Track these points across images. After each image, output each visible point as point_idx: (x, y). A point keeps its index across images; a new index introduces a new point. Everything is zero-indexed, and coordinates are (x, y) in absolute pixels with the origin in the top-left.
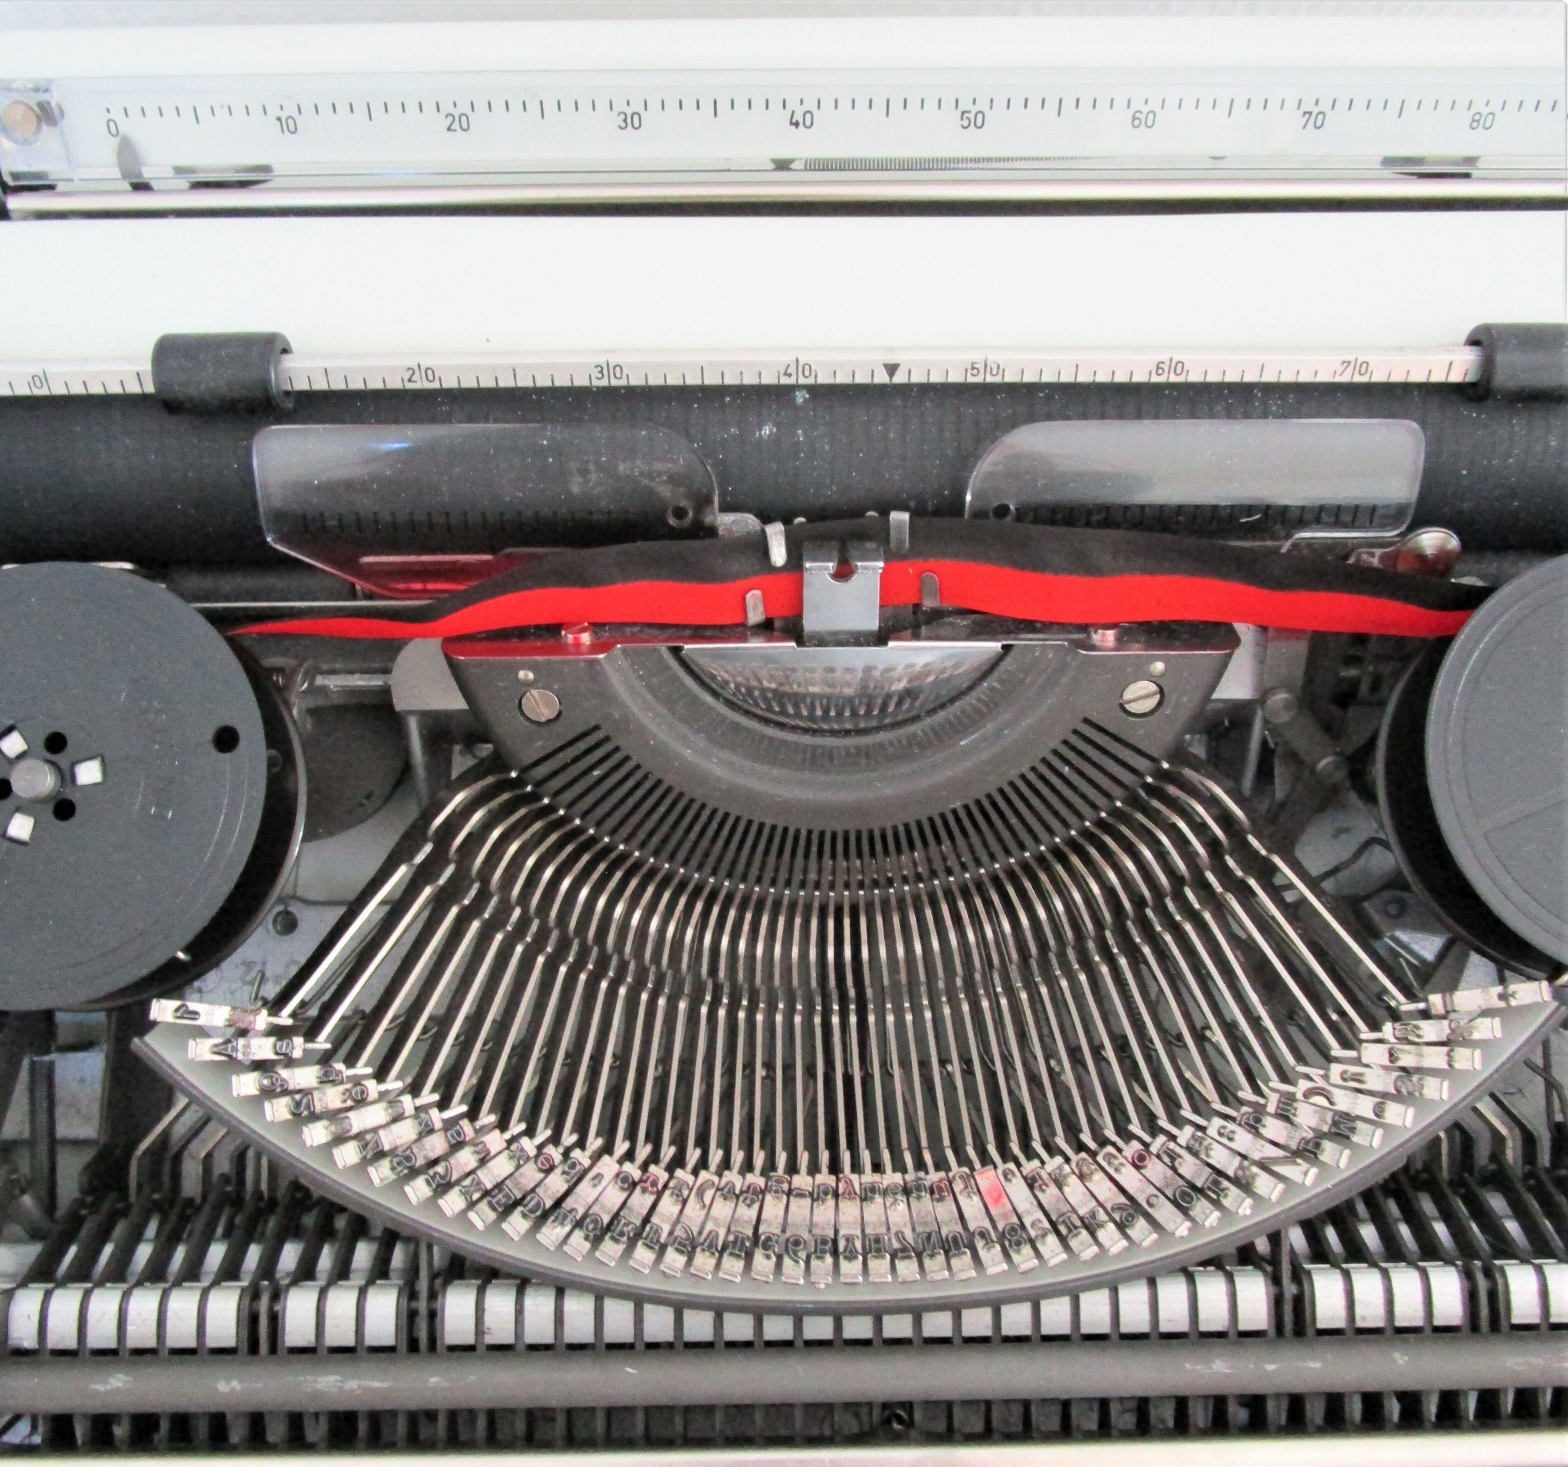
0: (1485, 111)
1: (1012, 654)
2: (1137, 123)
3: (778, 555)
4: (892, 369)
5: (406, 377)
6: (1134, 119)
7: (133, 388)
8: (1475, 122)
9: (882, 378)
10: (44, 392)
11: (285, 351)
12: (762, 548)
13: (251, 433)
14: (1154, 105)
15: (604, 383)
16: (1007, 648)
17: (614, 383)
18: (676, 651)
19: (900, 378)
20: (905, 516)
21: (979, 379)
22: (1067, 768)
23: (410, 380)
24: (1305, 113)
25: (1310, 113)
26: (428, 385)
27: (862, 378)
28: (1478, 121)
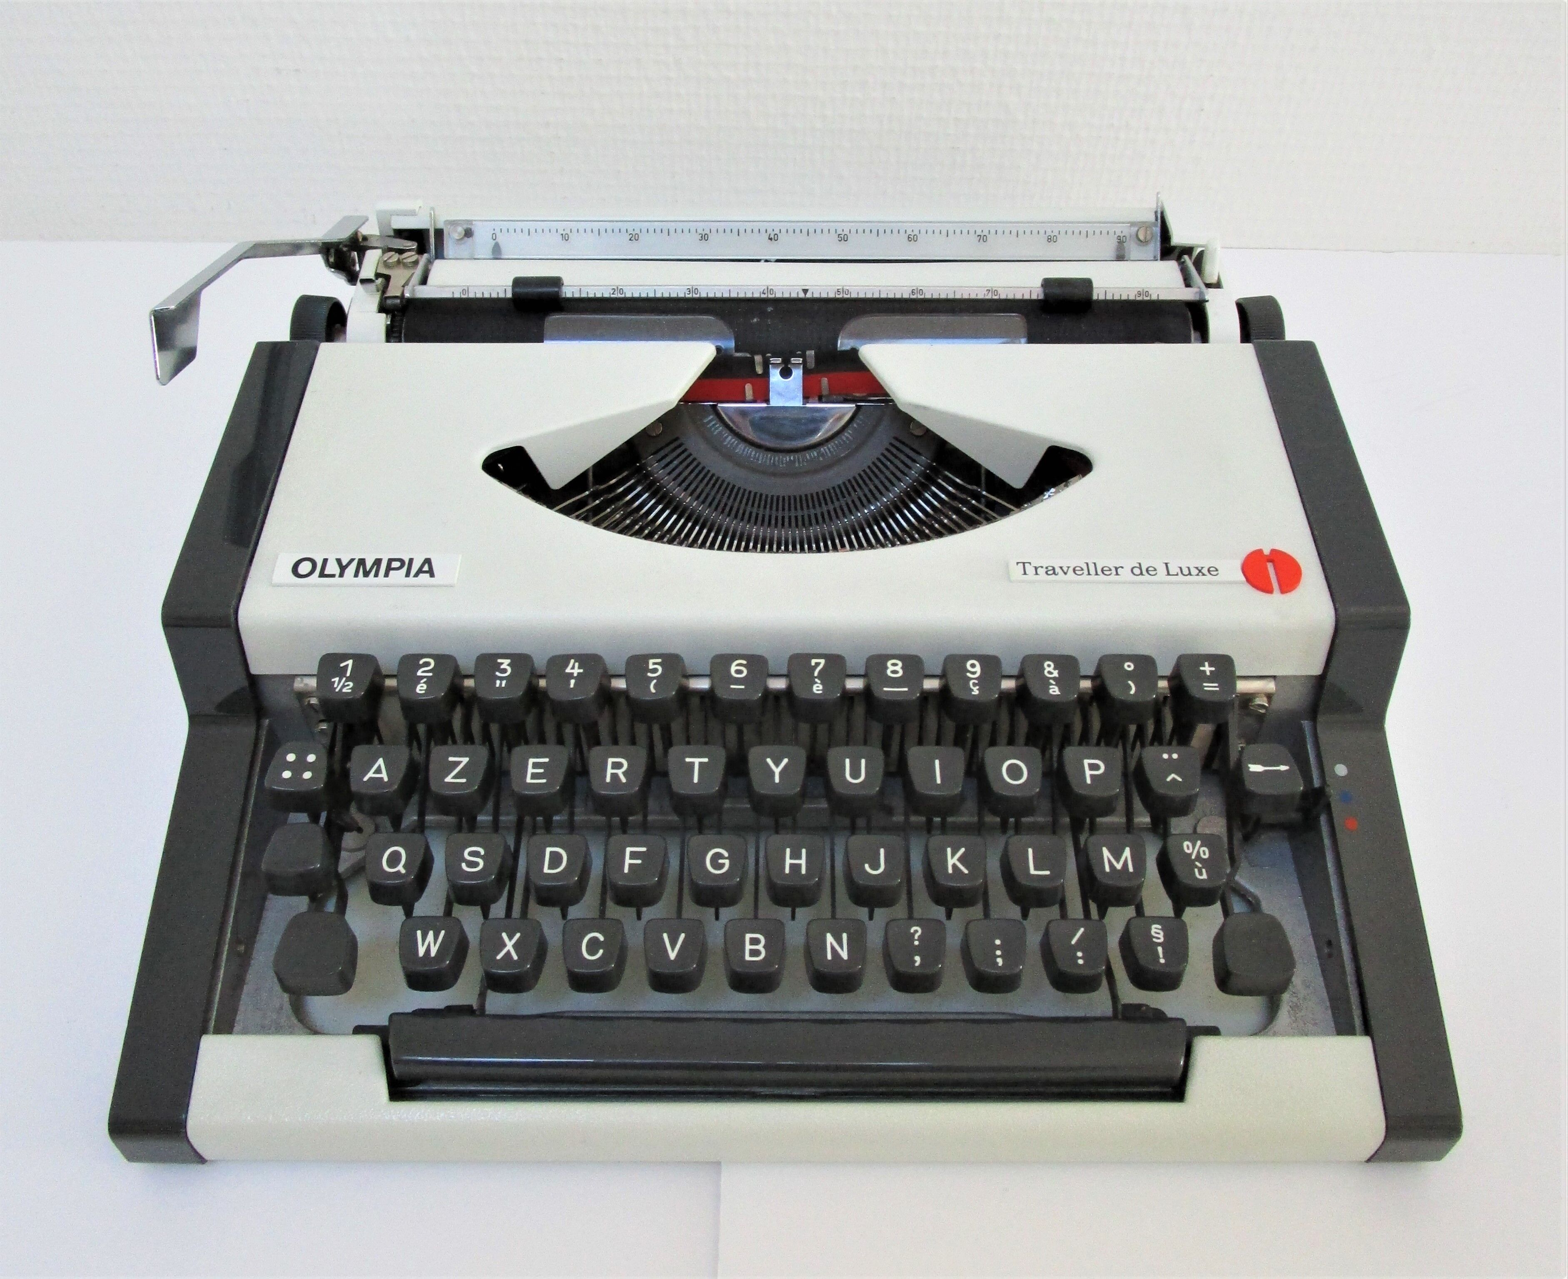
0: (1052, 235)
1: (862, 410)
2: (910, 239)
3: (759, 370)
4: (805, 291)
5: (612, 292)
6: (909, 238)
7: (502, 295)
8: (1049, 239)
9: (802, 295)
10: (466, 296)
11: (563, 284)
12: (752, 362)
13: (542, 319)
14: (916, 232)
15: (690, 296)
16: (858, 407)
17: (695, 296)
18: (714, 407)
19: (809, 295)
20: (813, 352)
21: (841, 296)
22: (889, 463)
23: (613, 294)
24: (978, 236)
25: (980, 236)
26: (620, 296)
27: (794, 295)
28: (1050, 239)
